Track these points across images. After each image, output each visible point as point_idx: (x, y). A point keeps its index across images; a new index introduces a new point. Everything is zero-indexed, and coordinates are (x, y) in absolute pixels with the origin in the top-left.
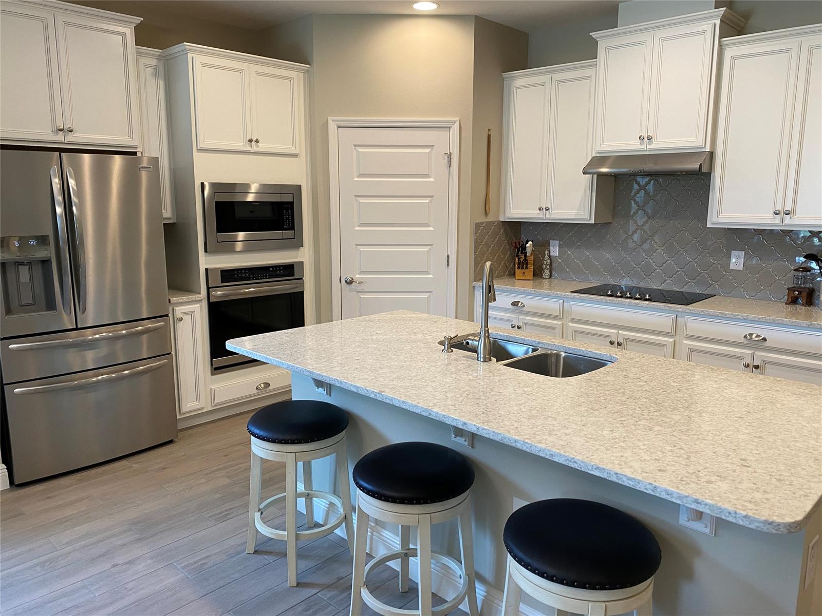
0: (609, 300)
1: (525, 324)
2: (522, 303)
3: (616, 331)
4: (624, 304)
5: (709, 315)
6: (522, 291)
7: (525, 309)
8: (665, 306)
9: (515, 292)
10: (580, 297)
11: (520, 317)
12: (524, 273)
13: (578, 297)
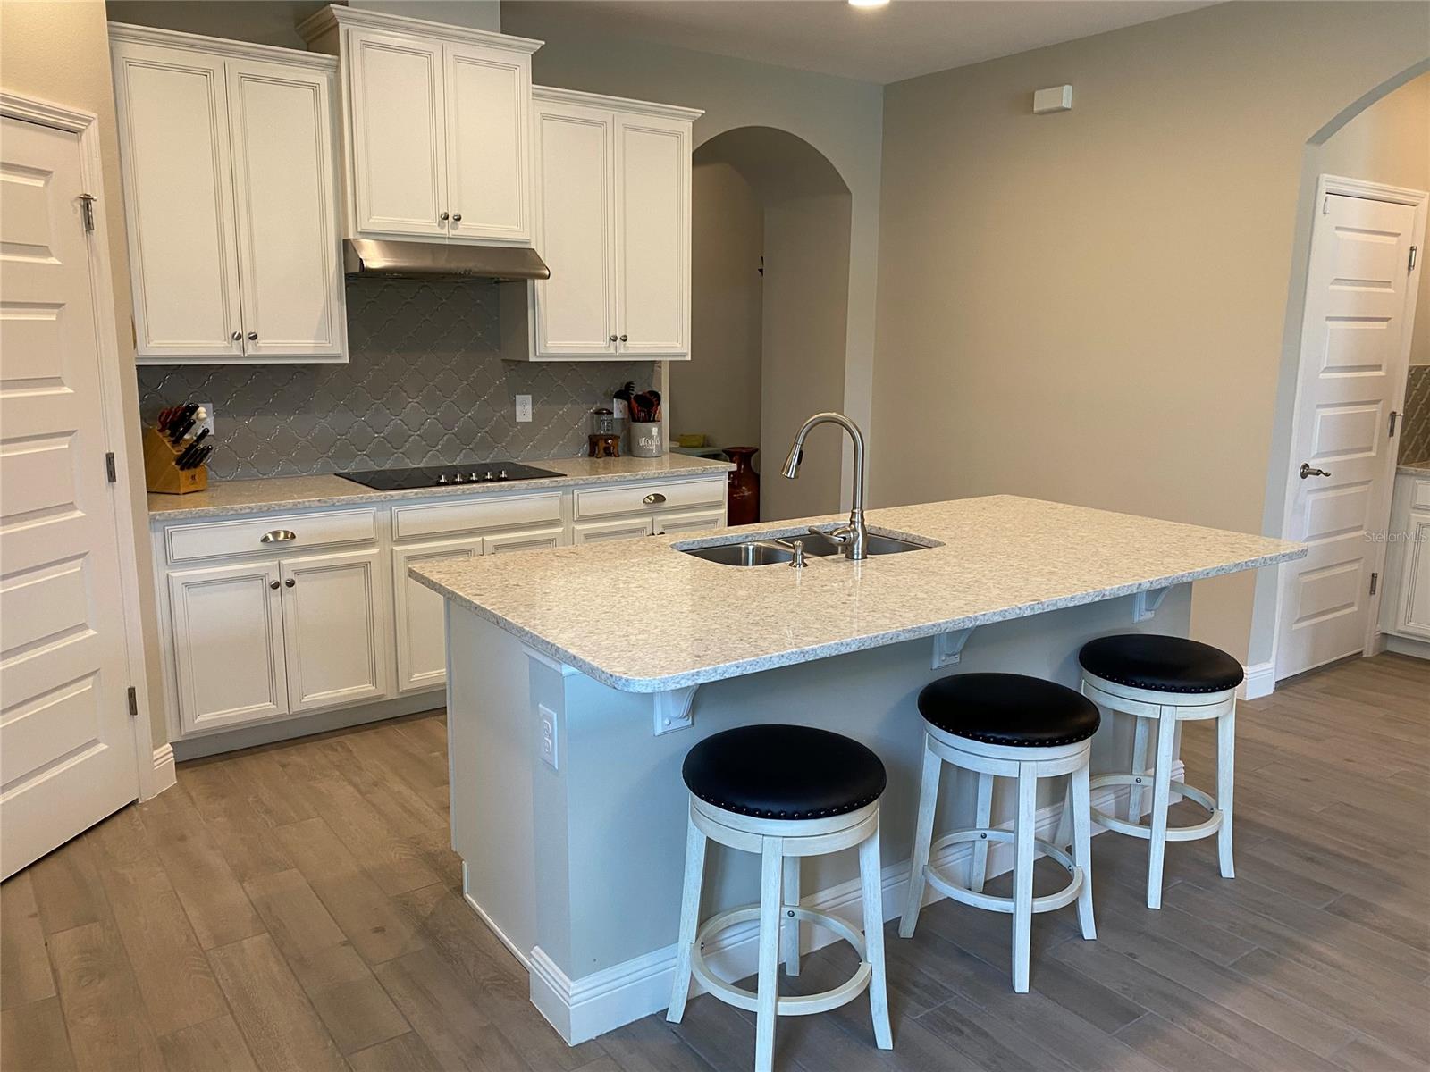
0: (468, 489)
1: (297, 573)
2: (286, 533)
3: (480, 539)
4: (493, 492)
5: (607, 482)
6: (290, 506)
7: (296, 542)
8: (551, 482)
9: (268, 512)
10: (416, 494)
11: (285, 562)
12: (193, 477)
13: (412, 495)
